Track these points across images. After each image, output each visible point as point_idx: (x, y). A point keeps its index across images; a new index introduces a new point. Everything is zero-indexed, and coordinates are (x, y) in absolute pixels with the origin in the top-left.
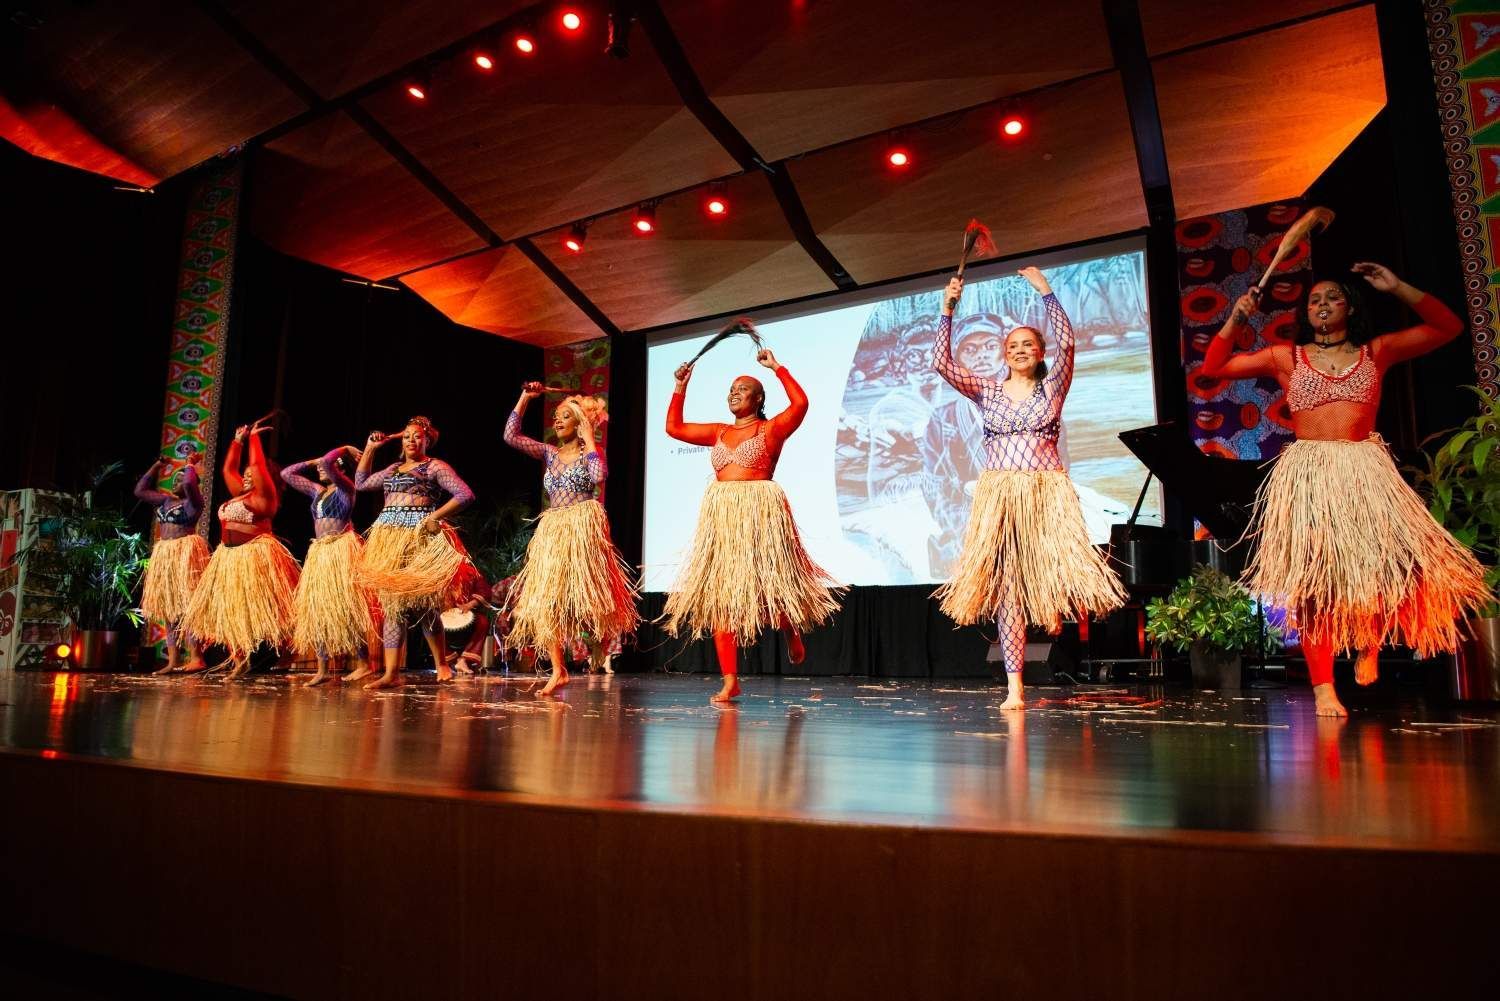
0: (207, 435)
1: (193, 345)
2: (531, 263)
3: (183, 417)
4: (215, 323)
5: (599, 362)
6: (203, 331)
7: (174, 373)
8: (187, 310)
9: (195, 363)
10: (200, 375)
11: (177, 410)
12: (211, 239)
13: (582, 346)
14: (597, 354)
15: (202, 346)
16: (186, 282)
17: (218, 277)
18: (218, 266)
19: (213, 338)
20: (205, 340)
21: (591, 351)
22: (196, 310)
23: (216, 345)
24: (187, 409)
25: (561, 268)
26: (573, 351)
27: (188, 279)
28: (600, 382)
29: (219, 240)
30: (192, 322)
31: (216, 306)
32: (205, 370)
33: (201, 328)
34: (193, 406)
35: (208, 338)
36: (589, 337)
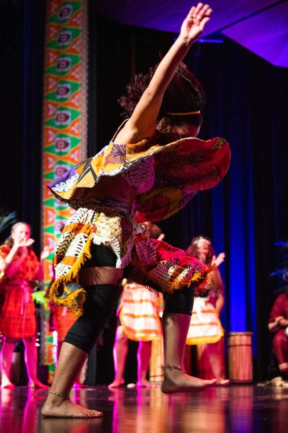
1: (59, 112)
4: (75, 92)
6: (66, 99)
7: (48, 136)
8: (55, 83)
9: (61, 127)
10: (66, 136)
11: (52, 168)
12: (68, 20)
15: (68, 112)
16: (51, 60)
17: (77, 52)
18: (75, 43)
20: (70, 108)
22: (59, 83)
23: (79, 110)
24: (58, 166)
27: (52, 58)
29: (75, 20)
30: (58, 93)
31: (77, 77)
33: (65, 97)
35: (72, 105)
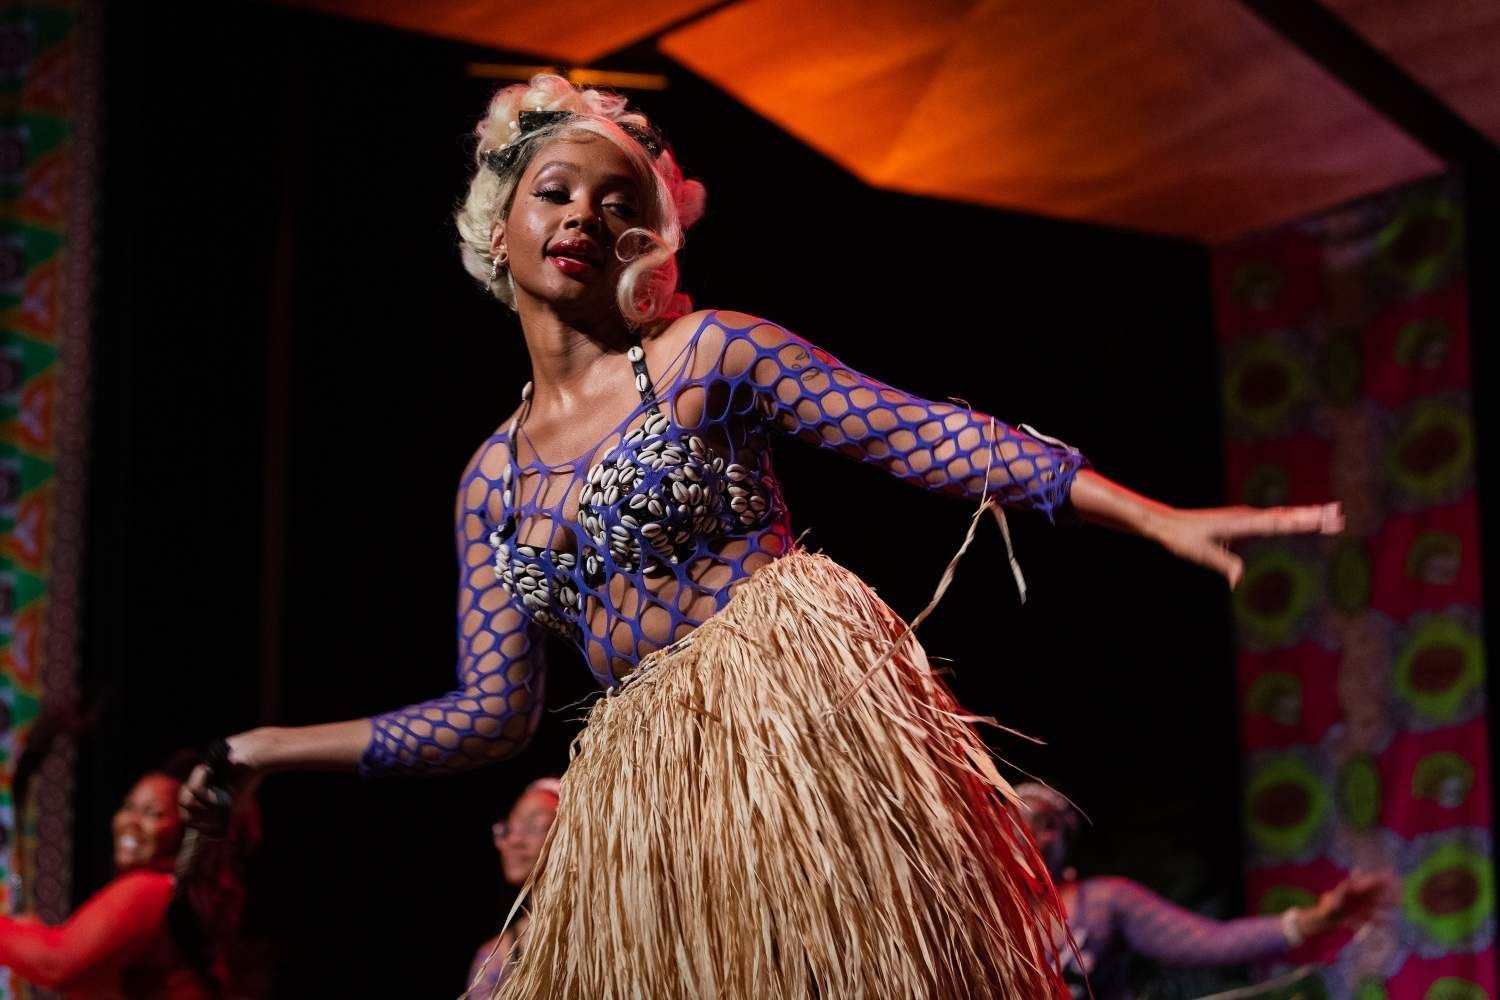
0: (41, 660)
4: (46, 268)
5: (1424, 275)
13: (1353, 219)
18: (47, 67)
19: (43, 316)
21: (1387, 236)
26: (1320, 241)
28: (1437, 348)
31: (50, 204)
32: (25, 433)
35: (30, 320)
36: (1379, 182)
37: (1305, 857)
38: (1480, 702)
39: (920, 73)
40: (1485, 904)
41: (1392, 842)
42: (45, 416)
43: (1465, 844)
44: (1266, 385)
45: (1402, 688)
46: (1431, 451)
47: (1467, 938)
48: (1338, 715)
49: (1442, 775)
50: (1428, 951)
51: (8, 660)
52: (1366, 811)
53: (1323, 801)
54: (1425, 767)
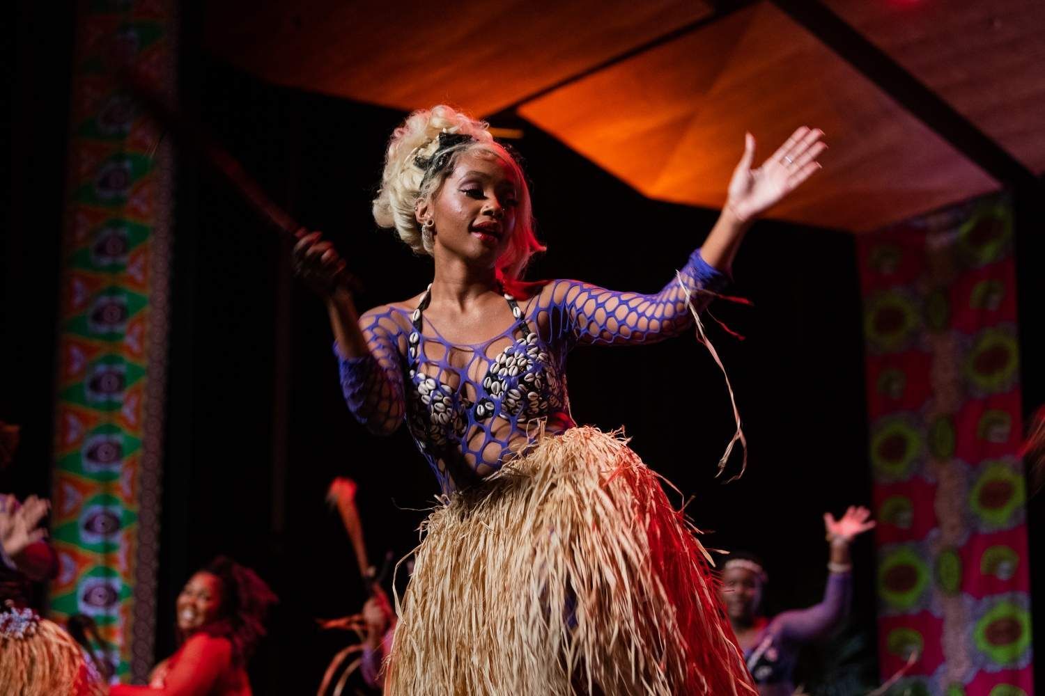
0: (138, 488)
1: (104, 300)
2: (808, 42)
3: (92, 455)
4: (142, 248)
5: (988, 253)
6: (122, 268)
7: (70, 360)
8: (91, 225)
11: (80, 441)
13: (944, 218)
14: (980, 235)
15: (124, 299)
16: (84, 168)
19: (139, 277)
20: (126, 287)
21: (966, 229)
22: (108, 224)
24: (100, 439)
25: (880, 40)
26: (924, 231)
27: (87, 161)
28: (995, 298)
30: (101, 251)
31: (144, 209)
32: (129, 349)
33: (119, 261)
34: (110, 429)
35: (132, 280)
36: (959, 196)
37: (915, 610)
38: (1022, 515)
39: (678, 129)
40: (1026, 639)
41: (968, 601)
42: (140, 339)
43: (1013, 602)
44: (891, 320)
45: (974, 505)
46: (991, 362)
47: (1014, 660)
48: (935, 523)
49: (1000, 559)
50: (990, 668)
51: (119, 489)
52: (952, 582)
53: (926, 577)
54: (989, 555)
